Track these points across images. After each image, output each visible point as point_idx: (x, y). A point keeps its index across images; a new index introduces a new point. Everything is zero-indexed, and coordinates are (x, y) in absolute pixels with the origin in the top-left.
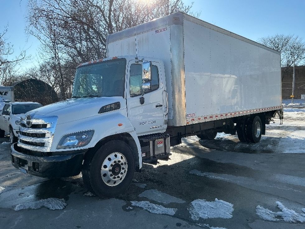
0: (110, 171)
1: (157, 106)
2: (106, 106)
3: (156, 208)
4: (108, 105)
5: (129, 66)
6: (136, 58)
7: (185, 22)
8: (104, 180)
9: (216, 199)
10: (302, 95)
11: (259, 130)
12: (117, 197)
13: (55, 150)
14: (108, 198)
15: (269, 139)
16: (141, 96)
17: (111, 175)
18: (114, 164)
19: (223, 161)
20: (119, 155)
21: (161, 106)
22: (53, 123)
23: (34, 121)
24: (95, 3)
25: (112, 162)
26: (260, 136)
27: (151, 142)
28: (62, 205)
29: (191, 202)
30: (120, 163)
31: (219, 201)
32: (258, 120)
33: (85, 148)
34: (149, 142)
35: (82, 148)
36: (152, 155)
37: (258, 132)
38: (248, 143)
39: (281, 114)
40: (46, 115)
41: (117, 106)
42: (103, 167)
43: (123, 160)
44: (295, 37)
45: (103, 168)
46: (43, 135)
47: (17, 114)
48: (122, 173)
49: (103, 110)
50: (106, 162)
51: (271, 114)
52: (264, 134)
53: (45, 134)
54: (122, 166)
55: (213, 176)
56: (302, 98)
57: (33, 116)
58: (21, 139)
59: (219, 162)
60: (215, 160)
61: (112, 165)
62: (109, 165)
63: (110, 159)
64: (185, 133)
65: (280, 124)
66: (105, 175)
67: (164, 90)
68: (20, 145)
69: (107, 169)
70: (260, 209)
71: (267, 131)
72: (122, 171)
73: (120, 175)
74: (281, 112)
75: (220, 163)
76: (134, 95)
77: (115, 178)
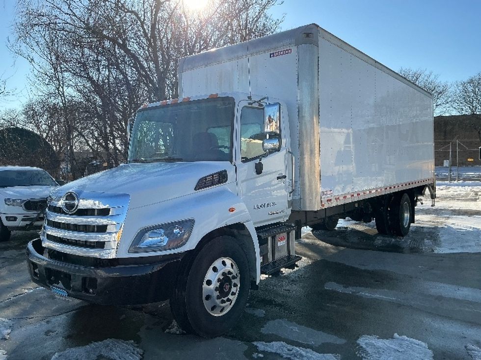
0: (216, 289)
1: (278, 178)
2: (206, 177)
3: (304, 353)
4: (208, 176)
5: (240, 109)
6: (250, 98)
7: (321, 42)
8: (207, 305)
9: (396, 335)
10: (445, 161)
11: (407, 215)
12: (226, 336)
13: (125, 255)
14: (212, 338)
15: (419, 230)
16: (257, 161)
17: (218, 297)
18: (222, 277)
19: (370, 268)
20: (228, 262)
21: (285, 177)
22: (121, 206)
23: (84, 204)
24: (128, 5)
25: (219, 275)
26: (409, 226)
27: (270, 239)
28: (136, 352)
29: (358, 342)
30: (230, 276)
31: (400, 337)
32: (406, 200)
33: (179, 252)
34: (267, 239)
35: (176, 251)
36: (270, 260)
37: (405, 219)
38: (392, 236)
39: (433, 190)
40: (106, 193)
41: (222, 177)
42: (205, 283)
43: (235, 271)
44: (427, 73)
45: (205, 285)
46: (102, 229)
47: (6, 187)
48: (233, 294)
49: (202, 184)
50: (210, 275)
51: (420, 190)
52: (413, 222)
53: (107, 225)
54: (233, 280)
55: (366, 293)
56: (444, 166)
57: (79, 195)
58: (49, 233)
59: (363, 268)
60: (356, 266)
61: (219, 280)
62: (215, 280)
63: (215, 269)
64: (306, 221)
65: (432, 206)
66: (208, 297)
67: (289, 151)
68: (47, 244)
69: (212, 287)
70: (475, 350)
71: (417, 217)
72: (233, 289)
73: (230, 297)
74: (432, 187)
75: (365, 271)
76: (245, 160)
77: (223, 302)
